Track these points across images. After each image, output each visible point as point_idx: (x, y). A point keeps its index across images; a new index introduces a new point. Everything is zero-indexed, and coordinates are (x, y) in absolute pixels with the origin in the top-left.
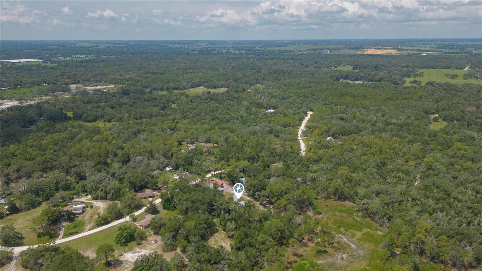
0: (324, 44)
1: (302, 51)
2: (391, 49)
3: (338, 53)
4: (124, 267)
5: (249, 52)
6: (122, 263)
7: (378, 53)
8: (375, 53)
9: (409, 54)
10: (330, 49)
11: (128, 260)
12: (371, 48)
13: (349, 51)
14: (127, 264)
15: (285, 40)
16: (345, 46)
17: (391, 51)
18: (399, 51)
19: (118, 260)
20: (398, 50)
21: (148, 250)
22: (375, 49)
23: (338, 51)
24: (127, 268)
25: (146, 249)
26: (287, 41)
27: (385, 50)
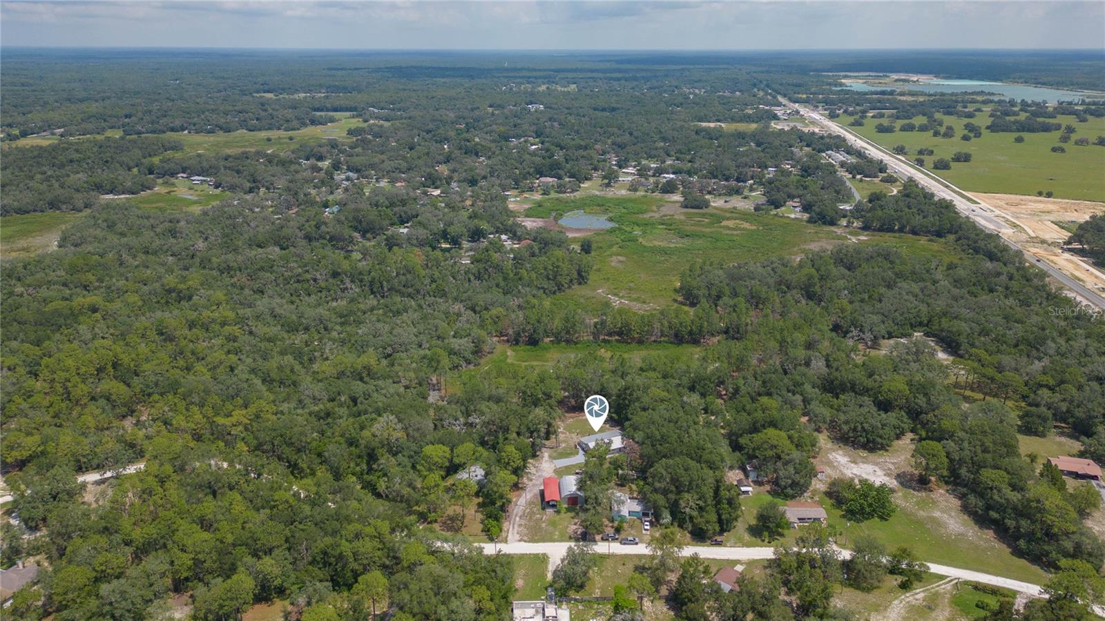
4: (897, 466)
6: (898, 477)
11: (885, 475)
14: (890, 469)
19: (901, 484)
21: (840, 471)
24: (893, 463)
25: (842, 474)
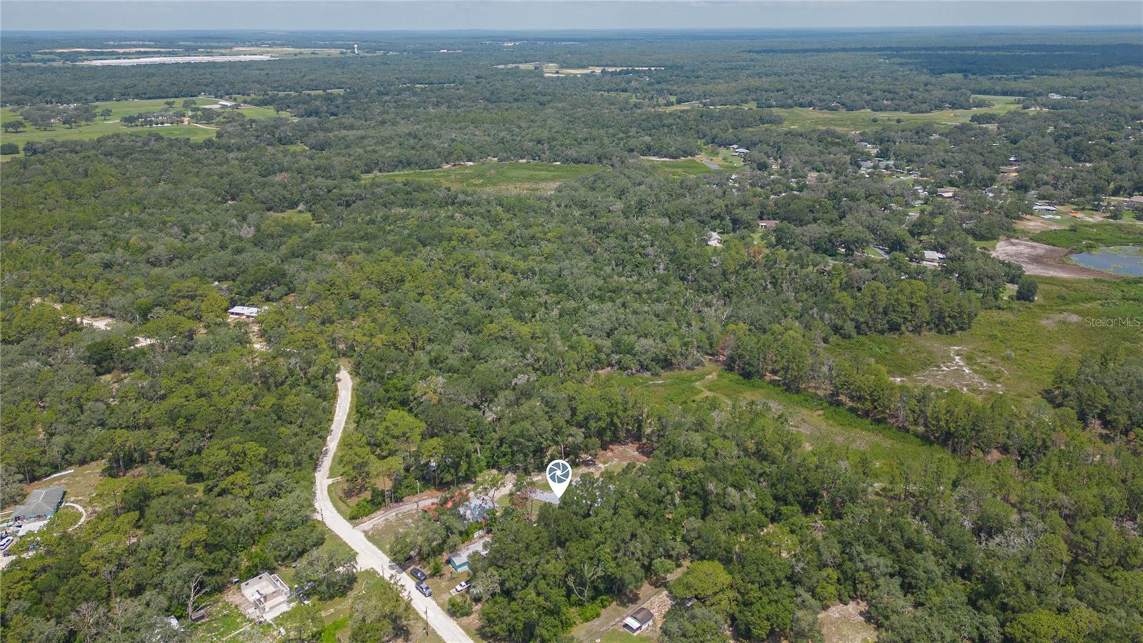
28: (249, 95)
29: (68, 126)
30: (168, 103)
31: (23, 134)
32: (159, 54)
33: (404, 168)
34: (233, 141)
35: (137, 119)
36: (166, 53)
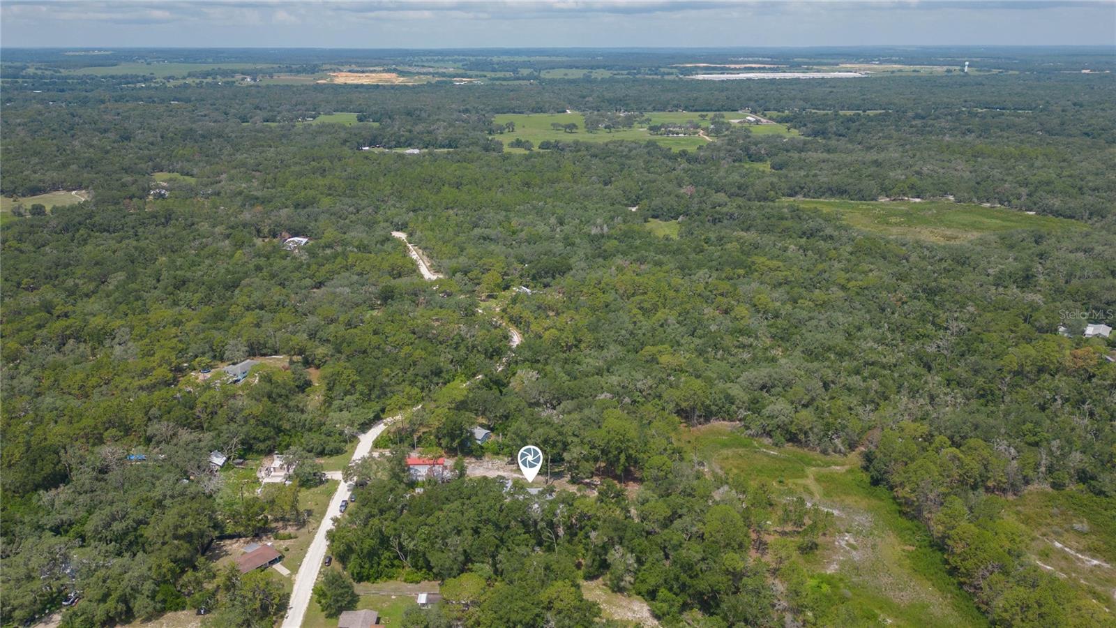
0: (210, 60)
1: (177, 79)
2: (384, 71)
3: (271, 82)
5: (17, 82)
7: (360, 82)
8: (355, 82)
9: (428, 82)
10: (253, 75)
12: (341, 71)
13: (297, 78)
15: (93, 50)
16: (276, 66)
17: (386, 76)
18: (403, 76)
20: (402, 73)
22: (350, 71)
23: (272, 77)
26: (100, 50)
27: (374, 75)
28: (783, 112)
29: (608, 130)
30: (701, 116)
31: (576, 135)
32: (760, 70)
33: (833, 195)
34: (702, 154)
35: (661, 127)
36: (770, 69)
